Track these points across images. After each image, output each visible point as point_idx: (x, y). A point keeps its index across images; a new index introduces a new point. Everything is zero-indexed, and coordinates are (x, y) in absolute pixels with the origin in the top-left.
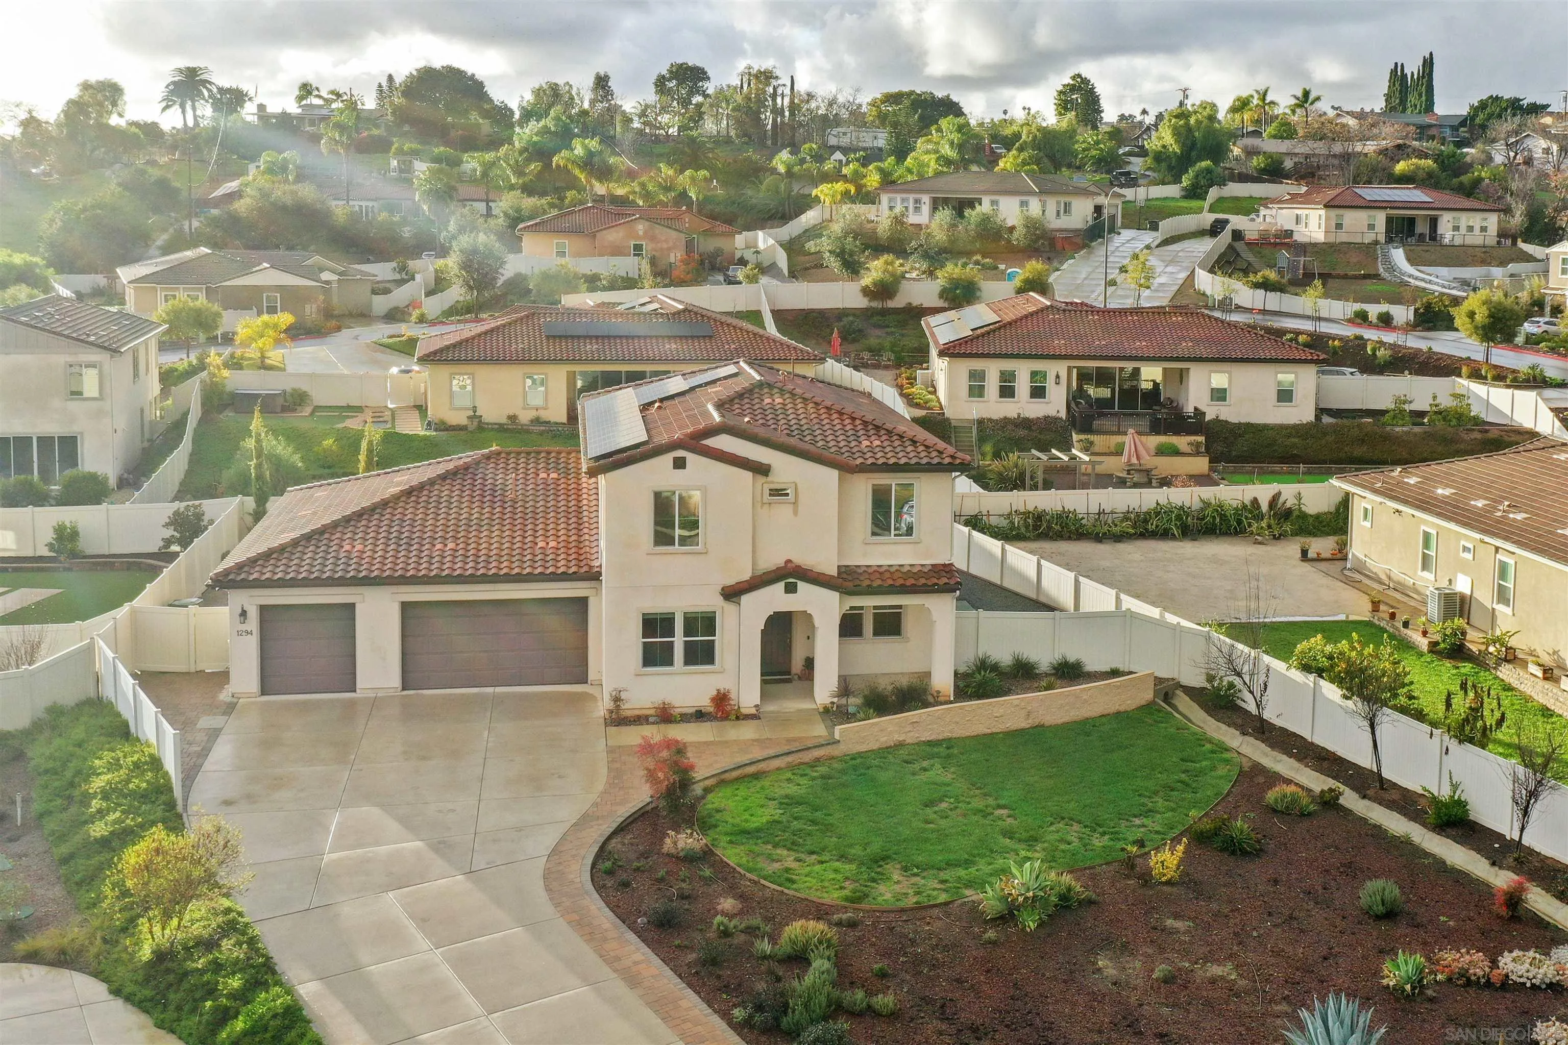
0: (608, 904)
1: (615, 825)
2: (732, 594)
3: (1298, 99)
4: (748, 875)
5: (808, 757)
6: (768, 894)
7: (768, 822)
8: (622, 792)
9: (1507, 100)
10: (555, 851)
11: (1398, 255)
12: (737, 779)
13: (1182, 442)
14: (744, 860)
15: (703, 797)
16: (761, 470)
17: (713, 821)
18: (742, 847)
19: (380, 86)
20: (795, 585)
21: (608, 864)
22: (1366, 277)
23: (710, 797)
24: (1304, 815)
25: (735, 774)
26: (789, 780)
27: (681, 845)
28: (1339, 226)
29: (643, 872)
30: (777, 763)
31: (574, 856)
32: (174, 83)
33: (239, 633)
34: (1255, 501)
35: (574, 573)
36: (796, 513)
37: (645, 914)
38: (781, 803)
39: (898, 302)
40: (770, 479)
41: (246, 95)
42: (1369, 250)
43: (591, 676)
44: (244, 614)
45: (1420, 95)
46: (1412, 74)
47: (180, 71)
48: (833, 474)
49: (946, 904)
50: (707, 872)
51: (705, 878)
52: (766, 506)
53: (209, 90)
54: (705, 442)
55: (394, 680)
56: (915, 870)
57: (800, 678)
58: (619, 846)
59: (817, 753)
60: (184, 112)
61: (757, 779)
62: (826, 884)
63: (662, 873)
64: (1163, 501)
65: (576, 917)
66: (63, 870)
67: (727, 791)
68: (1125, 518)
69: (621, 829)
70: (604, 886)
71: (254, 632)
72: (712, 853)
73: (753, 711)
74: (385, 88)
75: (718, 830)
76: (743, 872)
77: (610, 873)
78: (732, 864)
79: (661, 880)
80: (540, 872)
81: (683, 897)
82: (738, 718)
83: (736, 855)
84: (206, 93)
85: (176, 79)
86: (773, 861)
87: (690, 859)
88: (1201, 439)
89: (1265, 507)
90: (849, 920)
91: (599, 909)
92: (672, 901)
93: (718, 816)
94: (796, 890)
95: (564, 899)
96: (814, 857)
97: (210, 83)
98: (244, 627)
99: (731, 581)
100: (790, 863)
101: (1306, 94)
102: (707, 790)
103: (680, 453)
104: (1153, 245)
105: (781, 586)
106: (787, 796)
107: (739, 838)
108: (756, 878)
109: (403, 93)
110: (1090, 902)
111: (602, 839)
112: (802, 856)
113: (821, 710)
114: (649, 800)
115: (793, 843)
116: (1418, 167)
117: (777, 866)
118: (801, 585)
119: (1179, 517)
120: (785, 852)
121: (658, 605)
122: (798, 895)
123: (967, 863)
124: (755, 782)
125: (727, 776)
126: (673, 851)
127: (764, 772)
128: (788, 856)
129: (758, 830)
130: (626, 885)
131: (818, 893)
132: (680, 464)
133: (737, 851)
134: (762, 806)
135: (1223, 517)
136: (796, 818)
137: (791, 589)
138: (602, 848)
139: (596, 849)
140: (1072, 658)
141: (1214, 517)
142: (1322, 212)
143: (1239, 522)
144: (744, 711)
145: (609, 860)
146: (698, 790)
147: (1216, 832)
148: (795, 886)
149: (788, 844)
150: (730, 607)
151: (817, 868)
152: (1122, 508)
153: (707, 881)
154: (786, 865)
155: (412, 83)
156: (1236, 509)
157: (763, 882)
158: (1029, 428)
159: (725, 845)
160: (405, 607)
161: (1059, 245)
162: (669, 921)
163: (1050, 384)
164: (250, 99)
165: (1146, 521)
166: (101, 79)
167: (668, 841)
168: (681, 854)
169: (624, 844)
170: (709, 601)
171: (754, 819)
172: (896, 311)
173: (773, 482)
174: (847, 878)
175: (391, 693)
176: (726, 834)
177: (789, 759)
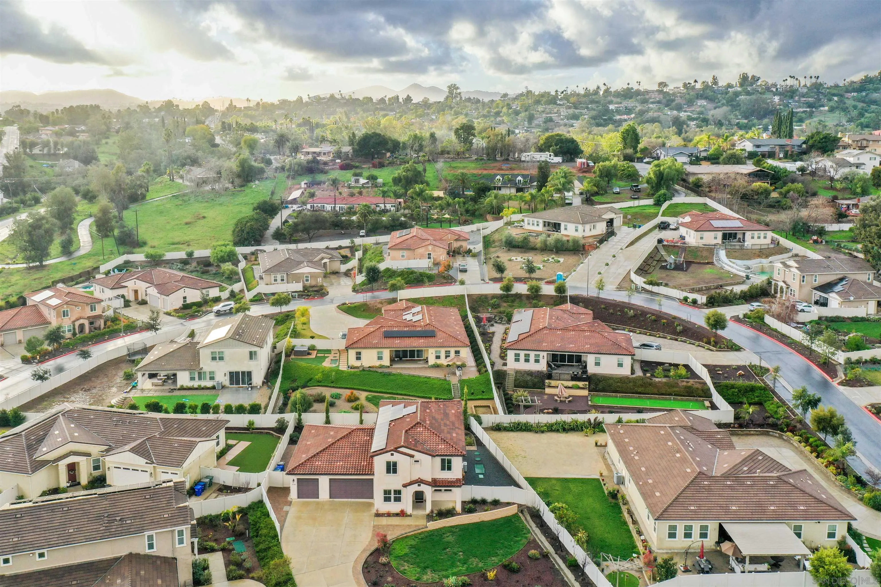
0: (364, 577)
2: (405, 486)
5: (419, 532)
6: (399, 576)
7: (404, 554)
10: (356, 560)
11: (722, 254)
13: (581, 384)
14: (396, 566)
15: (390, 546)
16: (412, 456)
17: (392, 553)
18: (397, 562)
20: (421, 484)
22: (708, 263)
24: (537, 559)
26: (413, 539)
27: (383, 560)
28: (702, 238)
29: (374, 568)
31: (360, 562)
34: (589, 420)
36: (421, 466)
38: (409, 547)
39: (513, 292)
40: (414, 458)
42: (711, 250)
44: (294, 480)
45: (787, 127)
48: (430, 457)
50: (387, 569)
51: (386, 571)
52: (413, 465)
54: (398, 450)
56: (433, 572)
58: (370, 559)
59: (422, 530)
61: (406, 539)
62: (412, 574)
63: (377, 569)
64: (559, 420)
66: (257, 555)
67: (397, 543)
68: (546, 425)
69: (371, 554)
70: (364, 572)
71: (296, 484)
72: (390, 563)
73: (409, 514)
75: (392, 555)
76: (395, 569)
78: (393, 567)
79: (377, 571)
81: (380, 576)
82: (405, 516)
86: (403, 566)
87: (384, 565)
88: (587, 383)
89: (592, 421)
90: (414, 586)
92: (378, 577)
93: (394, 551)
95: (355, 575)
96: (412, 566)
98: (294, 483)
99: (405, 483)
100: (406, 568)
103: (392, 452)
104: (624, 248)
105: (417, 485)
106: (411, 545)
107: (397, 558)
108: (398, 572)
110: (470, 584)
111: (367, 557)
112: (409, 565)
113: (426, 516)
115: (409, 561)
116: (760, 187)
117: (403, 568)
119: (562, 426)
121: (388, 488)
123: (447, 570)
125: (399, 537)
126: (381, 562)
127: (408, 537)
128: (406, 565)
129: (402, 556)
130: (369, 571)
132: (392, 455)
133: (395, 563)
134: (405, 548)
135: (577, 426)
136: (411, 553)
137: (419, 485)
138: (366, 560)
139: (364, 560)
140: (497, 499)
141: (574, 426)
142: (695, 233)
143: (582, 428)
144: (407, 514)
147: (508, 565)
148: (405, 575)
150: (405, 489)
152: (545, 422)
158: (532, 376)
159: (393, 561)
160: (330, 480)
161: (586, 248)
162: (376, 583)
163: (541, 358)
165: (552, 426)
167: (380, 559)
168: (383, 563)
170: (399, 487)
171: (402, 552)
172: (512, 295)
174: (417, 573)
175: (327, 500)
176: (394, 557)
177: (415, 532)
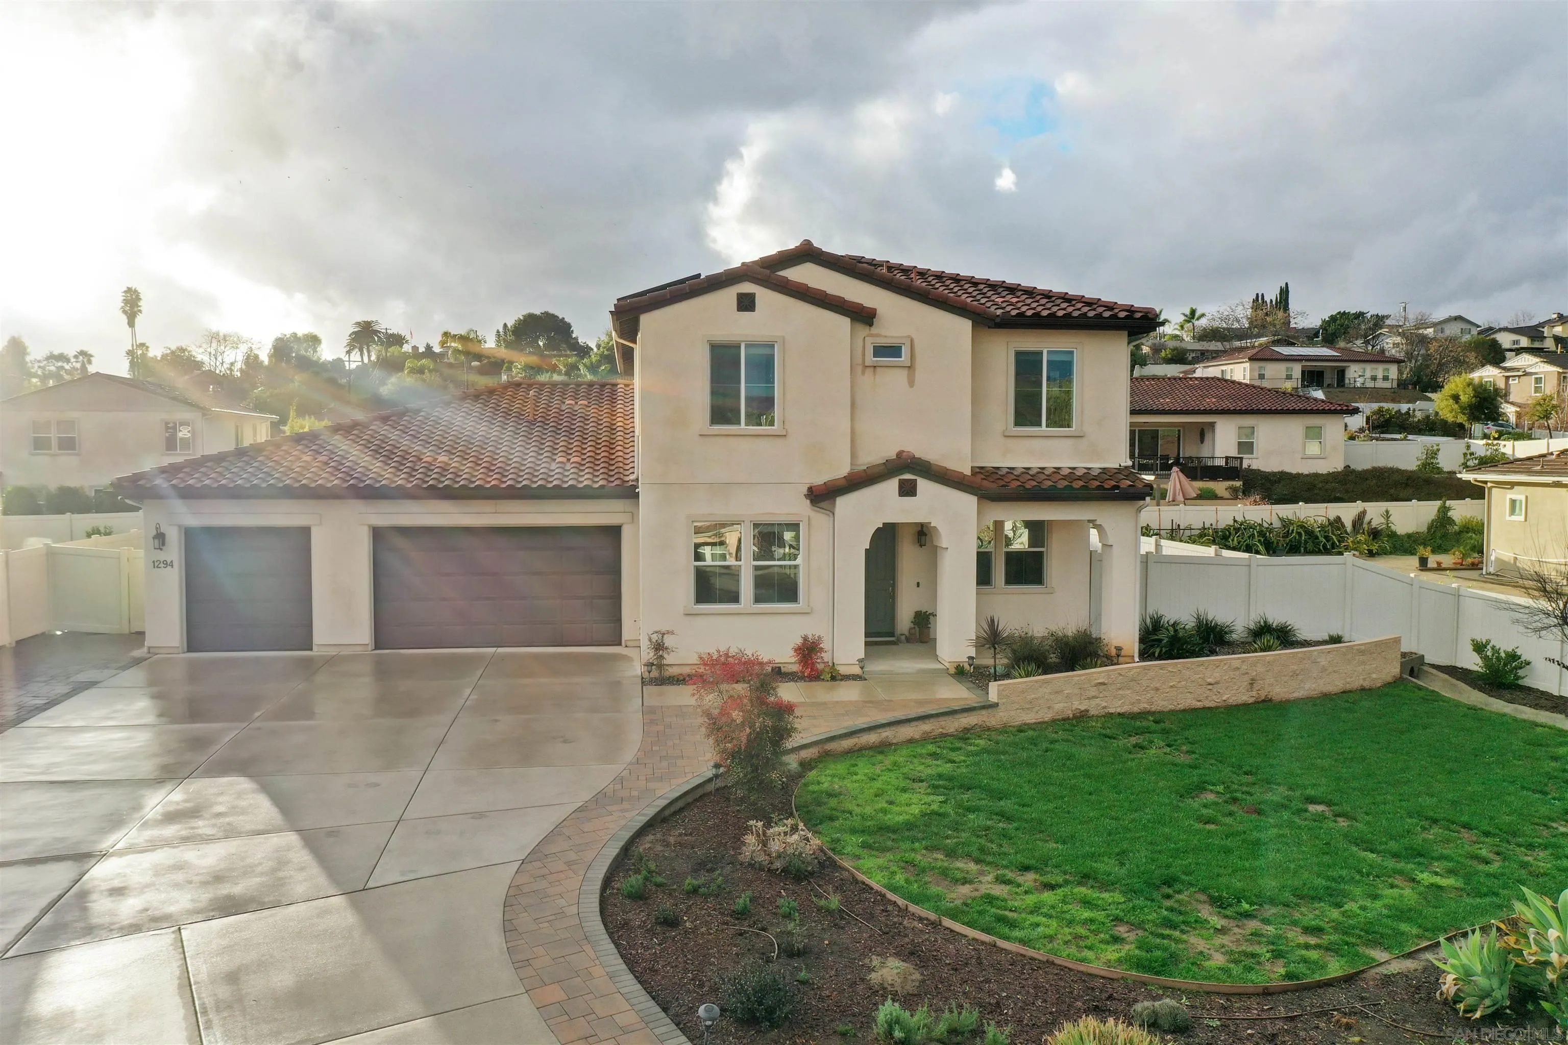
0: (631, 964)
1: (651, 812)
2: (822, 496)
3: (1186, 316)
4: (913, 908)
5: (953, 725)
6: (969, 951)
7: (924, 815)
8: (665, 764)
9: (1353, 314)
10: (537, 854)
12: (849, 752)
13: (1220, 487)
14: (900, 878)
15: (800, 776)
16: (863, 316)
17: (825, 811)
18: (890, 856)
19: (498, 332)
20: (913, 484)
21: (635, 880)
23: (812, 775)
25: (847, 743)
26: (934, 755)
27: (775, 846)
28: (1262, 374)
29: (706, 896)
30: (907, 732)
31: (569, 864)
32: (354, 333)
33: (156, 565)
34: (1338, 520)
35: (602, 487)
36: (911, 383)
37: (714, 990)
38: (935, 787)
40: (874, 330)
41: (404, 339)
43: (626, 635)
44: (160, 538)
46: (1271, 301)
47: (358, 324)
48: (965, 325)
49: (1349, 979)
50: (834, 901)
51: (830, 912)
52: (869, 371)
53: (378, 337)
54: (782, 273)
55: (363, 634)
56: (1246, 906)
57: (908, 640)
58: (659, 848)
59: (965, 720)
60: (362, 355)
61: (881, 753)
62: (1082, 931)
63: (742, 901)
64: (1240, 519)
65: (556, 993)
67: (841, 768)
70: (625, 924)
71: (176, 564)
72: (834, 866)
73: (856, 670)
74: (501, 333)
75: (837, 824)
76: (901, 902)
77: (639, 897)
78: (876, 886)
79: (741, 915)
80: (500, 892)
81: (791, 953)
82: (833, 678)
83: (881, 868)
84: (376, 338)
85: (356, 330)
86: (956, 881)
87: (795, 873)
88: (1237, 483)
89: (1349, 526)
90: (1173, 1014)
91: (611, 976)
92: (769, 961)
93: (833, 802)
94: (1022, 941)
95: (540, 950)
96: (1031, 876)
97: (379, 332)
98: (162, 556)
99: (819, 479)
100: (989, 886)
101: (1193, 312)
102: (806, 766)
103: (747, 287)
105: (892, 485)
106: (940, 776)
107: (878, 838)
108: (933, 916)
109: (513, 332)
111: (627, 835)
112: (1010, 875)
113: (952, 671)
114: (710, 774)
115: (982, 849)
117: (965, 890)
118: (923, 485)
119: (1261, 533)
120: (972, 867)
121: (716, 513)
122: (1031, 952)
124: (880, 757)
125: (831, 746)
126: (761, 858)
127: (890, 744)
128: (982, 873)
129: (909, 826)
130: (671, 922)
131: (1073, 950)
132: (746, 303)
133: (881, 861)
134: (904, 790)
135: (1310, 533)
136: (970, 810)
137: (908, 490)
138: (626, 850)
139: (613, 851)
141: (1299, 534)
142: (1247, 365)
144: (843, 670)
145: (638, 871)
146: (792, 762)
148: (1017, 933)
149: (974, 850)
150: (819, 518)
151: (1048, 897)
153: (838, 919)
154: (984, 889)
155: (519, 324)
156: (1322, 527)
157: (947, 922)
159: (858, 851)
160: (378, 535)
162: (770, 1011)
164: (407, 342)
166: (306, 332)
167: (750, 839)
168: (778, 865)
169: (668, 845)
170: (786, 508)
171: (895, 809)
173: (878, 335)
174: (1117, 920)
175: (359, 650)
176: (853, 831)
177: (926, 727)
